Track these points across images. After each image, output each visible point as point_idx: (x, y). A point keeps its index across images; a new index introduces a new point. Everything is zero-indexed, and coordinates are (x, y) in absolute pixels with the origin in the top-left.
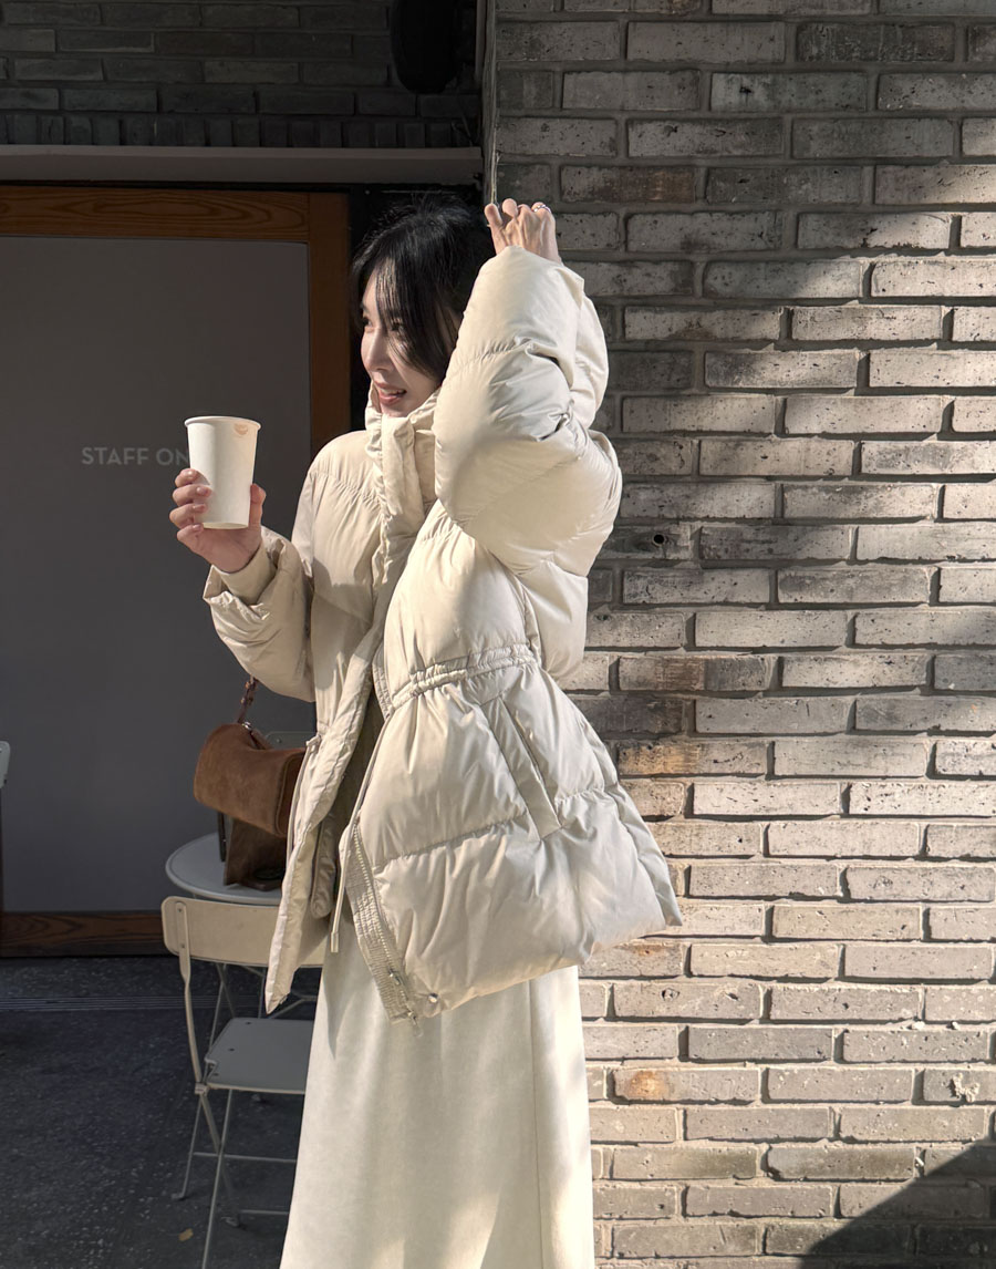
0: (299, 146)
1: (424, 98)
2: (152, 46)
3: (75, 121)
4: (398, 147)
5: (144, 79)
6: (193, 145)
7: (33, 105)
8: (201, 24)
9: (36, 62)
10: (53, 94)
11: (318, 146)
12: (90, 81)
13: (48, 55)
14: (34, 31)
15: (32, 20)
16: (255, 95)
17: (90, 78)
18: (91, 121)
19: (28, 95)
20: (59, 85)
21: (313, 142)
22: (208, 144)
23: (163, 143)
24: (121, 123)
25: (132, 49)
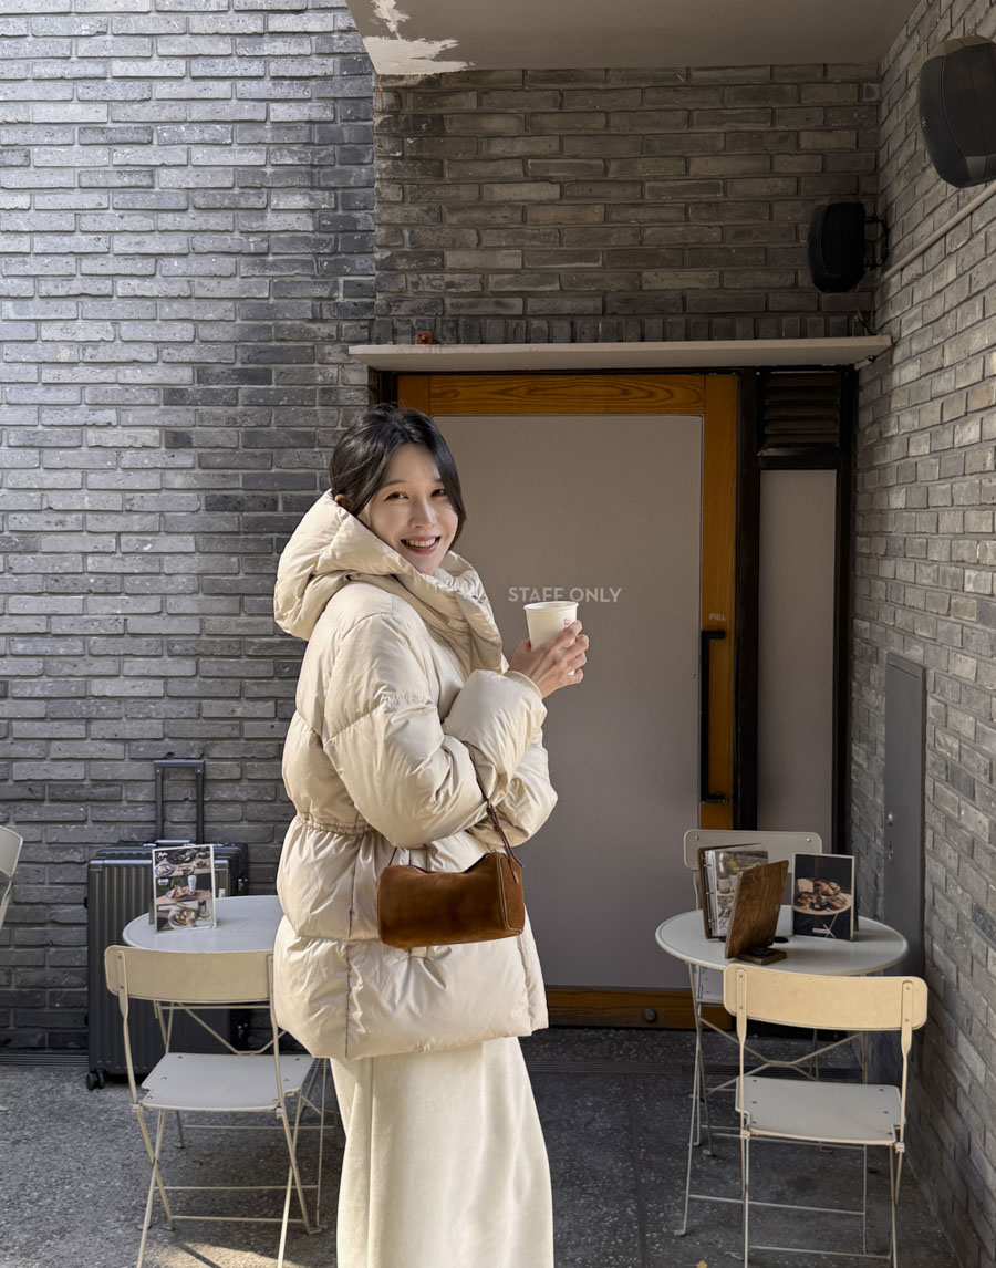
0: (718, 339)
1: (825, 296)
2: (600, 262)
3: (535, 323)
4: (801, 337)
5: (593, 289)
6: (630, 341)
7: (502, 311)
8: (640, 243)
9: (506, 277)
10: (518, 302)
11: (734, 339)
12: (550, 291)
13: (516, 271)
14: (505, 252)
15: (504, 244)
16: (684, 299)
17: (549, 288)
18: (548, 322)
19: (499, 304)
20: (524, 295)
21: (731, 335)
22: (642, 339)
23: (606, 340)
24: (572, 324)
25: (584, 265)
